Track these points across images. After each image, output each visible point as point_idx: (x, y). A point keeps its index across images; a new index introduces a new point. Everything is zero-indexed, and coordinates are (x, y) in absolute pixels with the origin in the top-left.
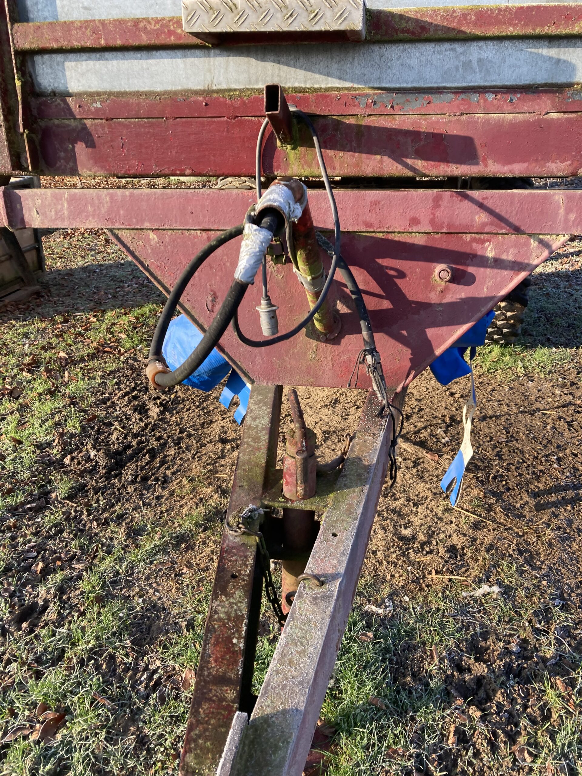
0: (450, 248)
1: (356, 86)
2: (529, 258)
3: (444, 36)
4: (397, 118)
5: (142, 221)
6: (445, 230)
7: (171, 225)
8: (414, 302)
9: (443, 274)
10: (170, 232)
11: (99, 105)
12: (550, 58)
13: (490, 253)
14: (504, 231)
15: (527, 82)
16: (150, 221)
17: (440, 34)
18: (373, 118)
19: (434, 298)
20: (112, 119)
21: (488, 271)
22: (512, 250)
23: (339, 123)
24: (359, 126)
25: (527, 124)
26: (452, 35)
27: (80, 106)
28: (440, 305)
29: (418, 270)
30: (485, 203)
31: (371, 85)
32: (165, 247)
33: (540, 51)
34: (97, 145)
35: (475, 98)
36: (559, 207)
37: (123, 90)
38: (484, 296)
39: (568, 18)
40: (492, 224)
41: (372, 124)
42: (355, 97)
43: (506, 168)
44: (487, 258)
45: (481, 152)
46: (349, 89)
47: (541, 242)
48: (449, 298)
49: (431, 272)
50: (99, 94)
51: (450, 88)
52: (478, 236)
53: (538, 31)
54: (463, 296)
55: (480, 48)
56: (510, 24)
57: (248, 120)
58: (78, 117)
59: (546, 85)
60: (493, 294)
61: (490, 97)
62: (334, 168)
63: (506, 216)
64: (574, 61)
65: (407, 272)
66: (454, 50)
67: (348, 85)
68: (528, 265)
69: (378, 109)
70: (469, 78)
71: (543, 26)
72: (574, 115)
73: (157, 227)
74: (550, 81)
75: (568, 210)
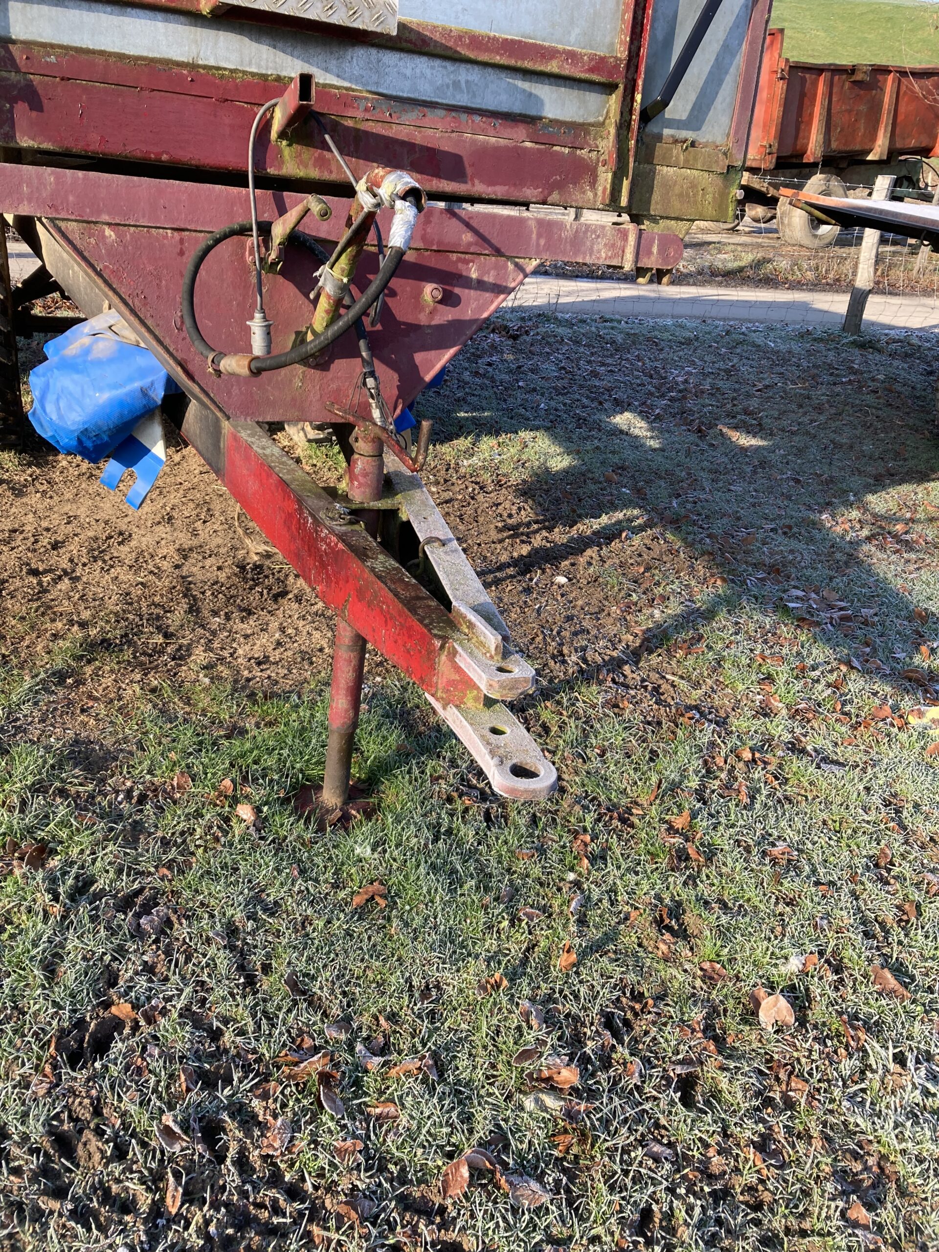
0: (438, 266)
1: (354, 87)
2: (506, 281)
3: (443, 53)
4: (394, 126)
5: (99, 212)
6: (435, 248)
7: (137, 220)
8: (404, 323)
9: (435, 293)
10: (132, 229)
11: (53, 59)
12: (524, 91)
13: (474, 275)
14: (487, 252)
15: (506, 110)
16: (109, 214)
17: (438, 51)
18: (370, 123)
19: (423, 319)
20: (69, 79)
21: (472, 293)
22: (492, 273)
23: (337, 124)
24: (357, 130)
25: (506, 148)
26: (449, 53)
27: (27, 58)
28: (429, 326)
29: (408, 289)
30: (471, 222)
31: (369, 88)
32: (125, 247)
33: (516, 82)
34: (45, 108)
35: (464, 117)
36: (532, 232)
37: (84, 46)
38: (468, 318)
39: (543, 56)
40: (476, 244)
41: (369, 129)
42: (356, 98)
43: (490, 189)
44: (471, 279)
45: (469, 171)
46: (347, 89)
47: (517, 265)
48: (437, 320)
49: (421, 291)
50: (52, 46)
51: (442, 104)
52: (463, 256)
53: (519, 64)
54: (450, 318)
55: (468, 70)
56: (498, 53)
57: (239, 107)
58: (23, 70)
59: (520, 115)
60: (476, 317)
61: (477, 119)
62: (331, 172)
63: (489, 237)
64: (542, 97)
65: (398, 290)
66: (445, 67)
67: (346, 84)
68: (506, 287)
69: (377, 115)
70: (458, 97)
71: (523, 59)
72: (543, 147)
73: (118, 222)
74: (524, 112)
75: (539, 236)
